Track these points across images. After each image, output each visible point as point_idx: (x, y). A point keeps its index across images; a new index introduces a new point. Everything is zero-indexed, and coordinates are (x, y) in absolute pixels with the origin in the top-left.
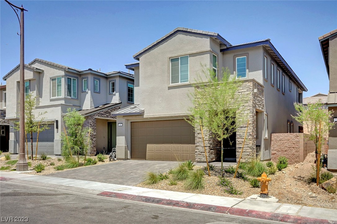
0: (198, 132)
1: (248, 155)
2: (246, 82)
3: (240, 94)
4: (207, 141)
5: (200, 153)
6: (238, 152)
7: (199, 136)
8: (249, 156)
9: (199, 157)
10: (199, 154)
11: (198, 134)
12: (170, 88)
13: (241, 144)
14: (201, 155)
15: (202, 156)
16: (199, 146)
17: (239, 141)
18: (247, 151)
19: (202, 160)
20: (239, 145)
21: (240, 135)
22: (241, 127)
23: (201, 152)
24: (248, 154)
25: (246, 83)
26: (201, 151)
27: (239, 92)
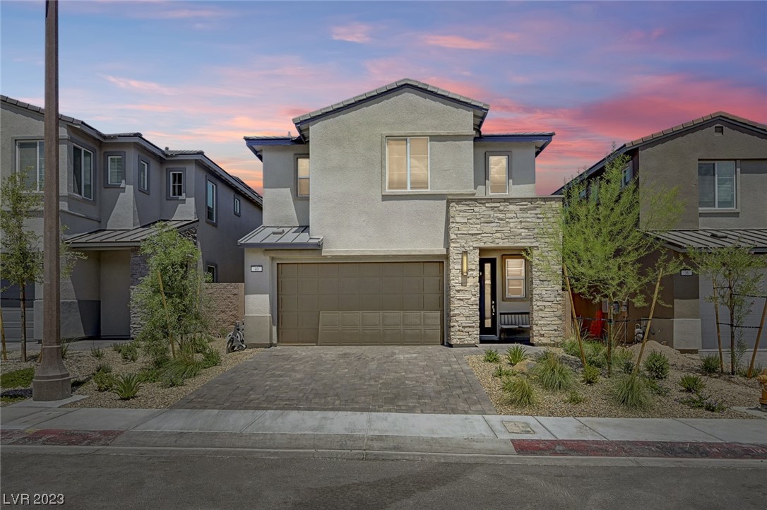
0: (457, 288)
1: (555, 330)
2: (551, 201)
3: (540, 220)
4: (477, 305)
5: (461, 328)
6: (537, 325)
7: (459, 295)
8: (557, 333)
9: (459, 337)
10: (459, 331)
11: (458, 291)
12: (386, 198)
13: (542, 310)
14: (463, 331)
15: (464, 334)
16: (459, 315)
17: (538, 306)
18: (553, 323)
19: (466, 342)
20: (539, 312)
21: (541, 294)
22: (543, 281)
23: (464, 327)
24: (556, 328)
25: (552, 203)
26: (463, 325)
27: (538, 218)
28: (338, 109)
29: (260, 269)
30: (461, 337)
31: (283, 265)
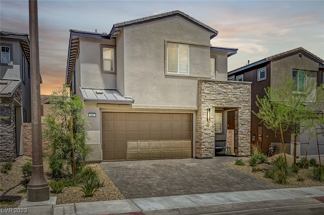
0: (205, 128)
1: (247, 149)
2: (247, 85)
3: (242, 94)
4: (214, 137)
5: (206, 149)
6: (240, 146)
7: (206, 132)
8: (248, 150)
9: (205, 154)
10: (205, 150)
11: (205, 129)
13: (242, 139)
14: (207, 151)
15: (208, 152)
16: (205, 142)
17: (240, 137)
18: (247, 145)
19: (209, 156)
20: (241, 140)
21: (242, 131)
22: (243, 125)
23: (208, 148)
24: (248, 148)
26: (208, 147)
27: (241, 93)
28: (141, 22)
29: (94, 115)
30: (207, 153)
31: (105, 113)
